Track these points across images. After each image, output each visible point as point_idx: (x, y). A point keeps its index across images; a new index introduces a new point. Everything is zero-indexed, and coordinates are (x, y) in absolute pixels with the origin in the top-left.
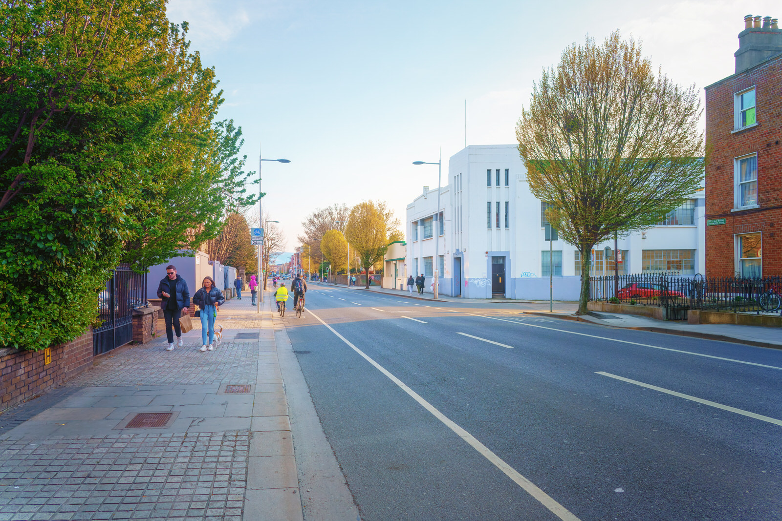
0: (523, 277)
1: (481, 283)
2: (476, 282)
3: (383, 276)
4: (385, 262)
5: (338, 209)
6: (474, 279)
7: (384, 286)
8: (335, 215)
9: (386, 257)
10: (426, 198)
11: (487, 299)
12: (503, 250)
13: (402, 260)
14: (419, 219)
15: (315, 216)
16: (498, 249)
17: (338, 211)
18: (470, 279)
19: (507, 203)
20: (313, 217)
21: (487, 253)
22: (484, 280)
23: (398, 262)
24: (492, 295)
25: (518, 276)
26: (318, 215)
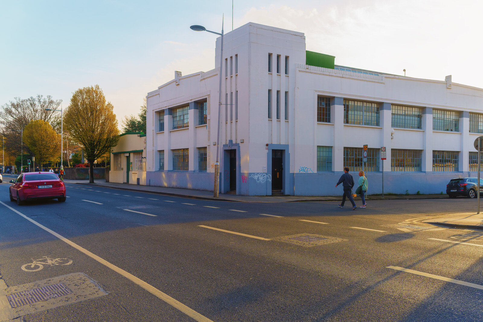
0: (301, 172)
1: (261, 178)
2: (256, 177)
3: (109, 169)
4: (112, 155)
5: (42, 100)
6: (254, 174)
7: (111, 180)
8: (38, 107)
9: (115, 149)
10: (178, 85)
11: (267, 196)
12: (283, 142)
13: (139, 153)
14: (167, 108)
15: (13, 105)
16: (278, 141)
17: (42, 103)
18: (250, 174)
19: (286, 93)
20: (10, 107)
21: (267, 145)
22: (264, 175)
23: (132, 155)
24: (272, 192)
25: (296, 171)
26: (18, 105)
